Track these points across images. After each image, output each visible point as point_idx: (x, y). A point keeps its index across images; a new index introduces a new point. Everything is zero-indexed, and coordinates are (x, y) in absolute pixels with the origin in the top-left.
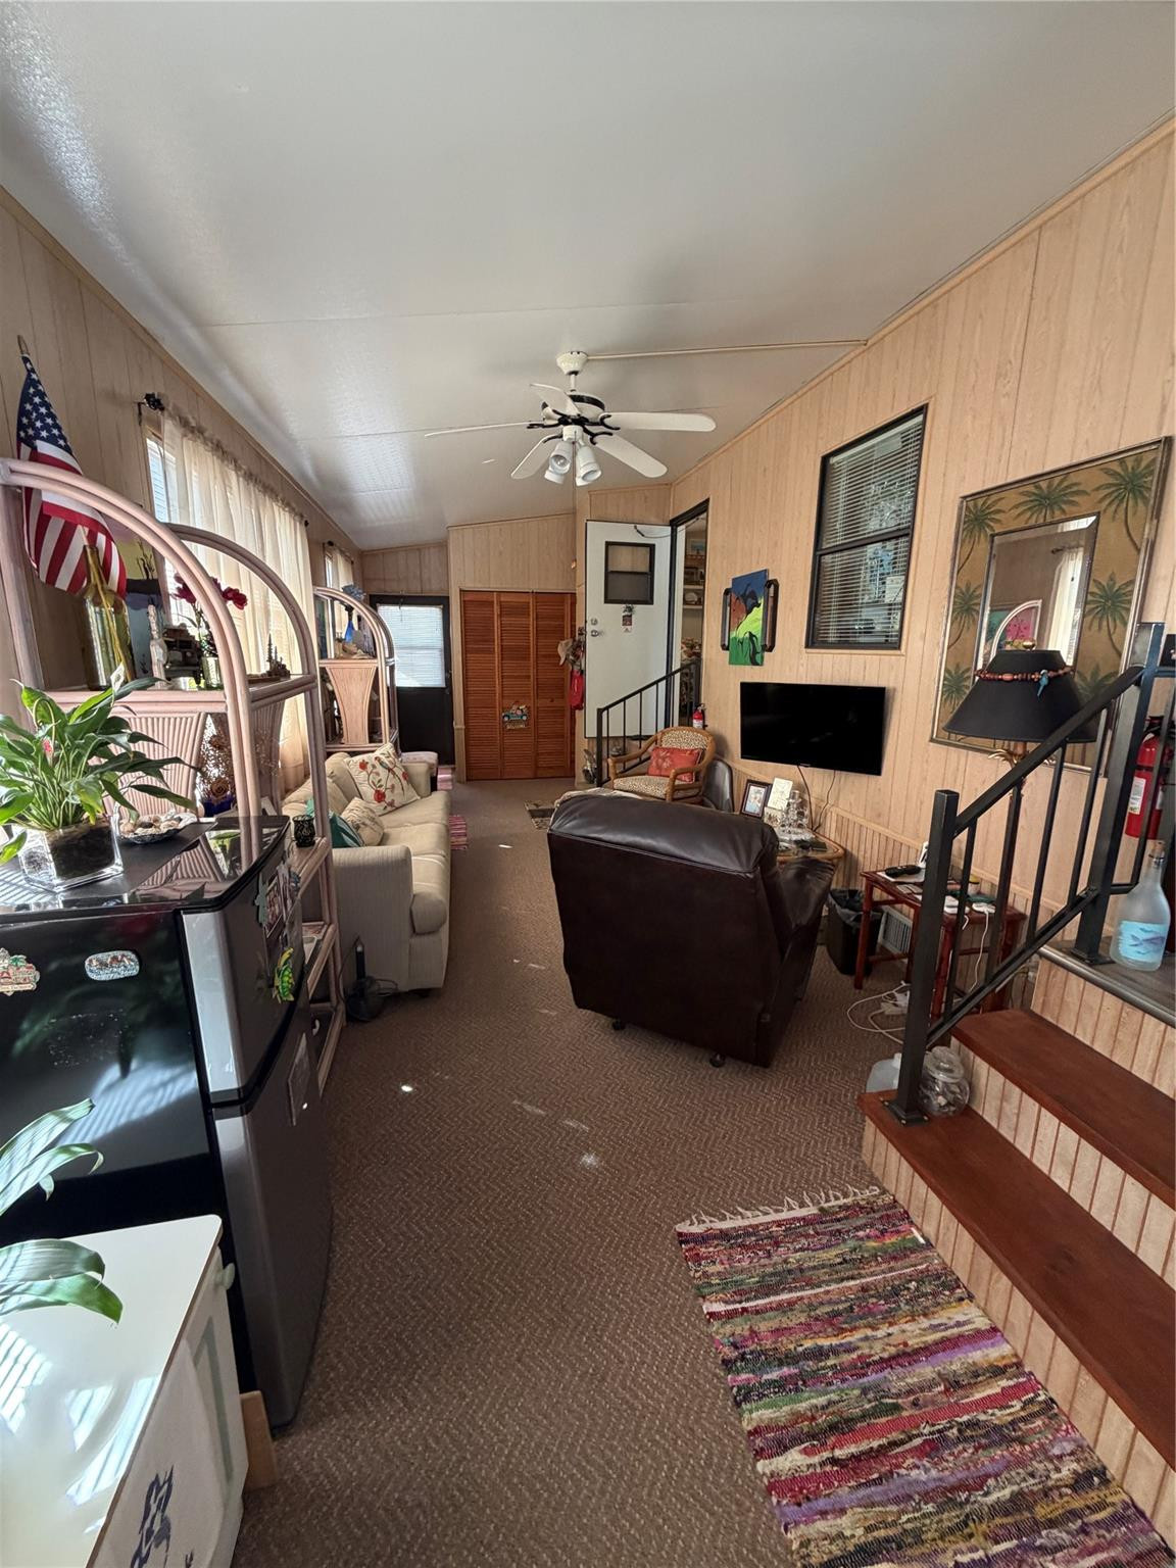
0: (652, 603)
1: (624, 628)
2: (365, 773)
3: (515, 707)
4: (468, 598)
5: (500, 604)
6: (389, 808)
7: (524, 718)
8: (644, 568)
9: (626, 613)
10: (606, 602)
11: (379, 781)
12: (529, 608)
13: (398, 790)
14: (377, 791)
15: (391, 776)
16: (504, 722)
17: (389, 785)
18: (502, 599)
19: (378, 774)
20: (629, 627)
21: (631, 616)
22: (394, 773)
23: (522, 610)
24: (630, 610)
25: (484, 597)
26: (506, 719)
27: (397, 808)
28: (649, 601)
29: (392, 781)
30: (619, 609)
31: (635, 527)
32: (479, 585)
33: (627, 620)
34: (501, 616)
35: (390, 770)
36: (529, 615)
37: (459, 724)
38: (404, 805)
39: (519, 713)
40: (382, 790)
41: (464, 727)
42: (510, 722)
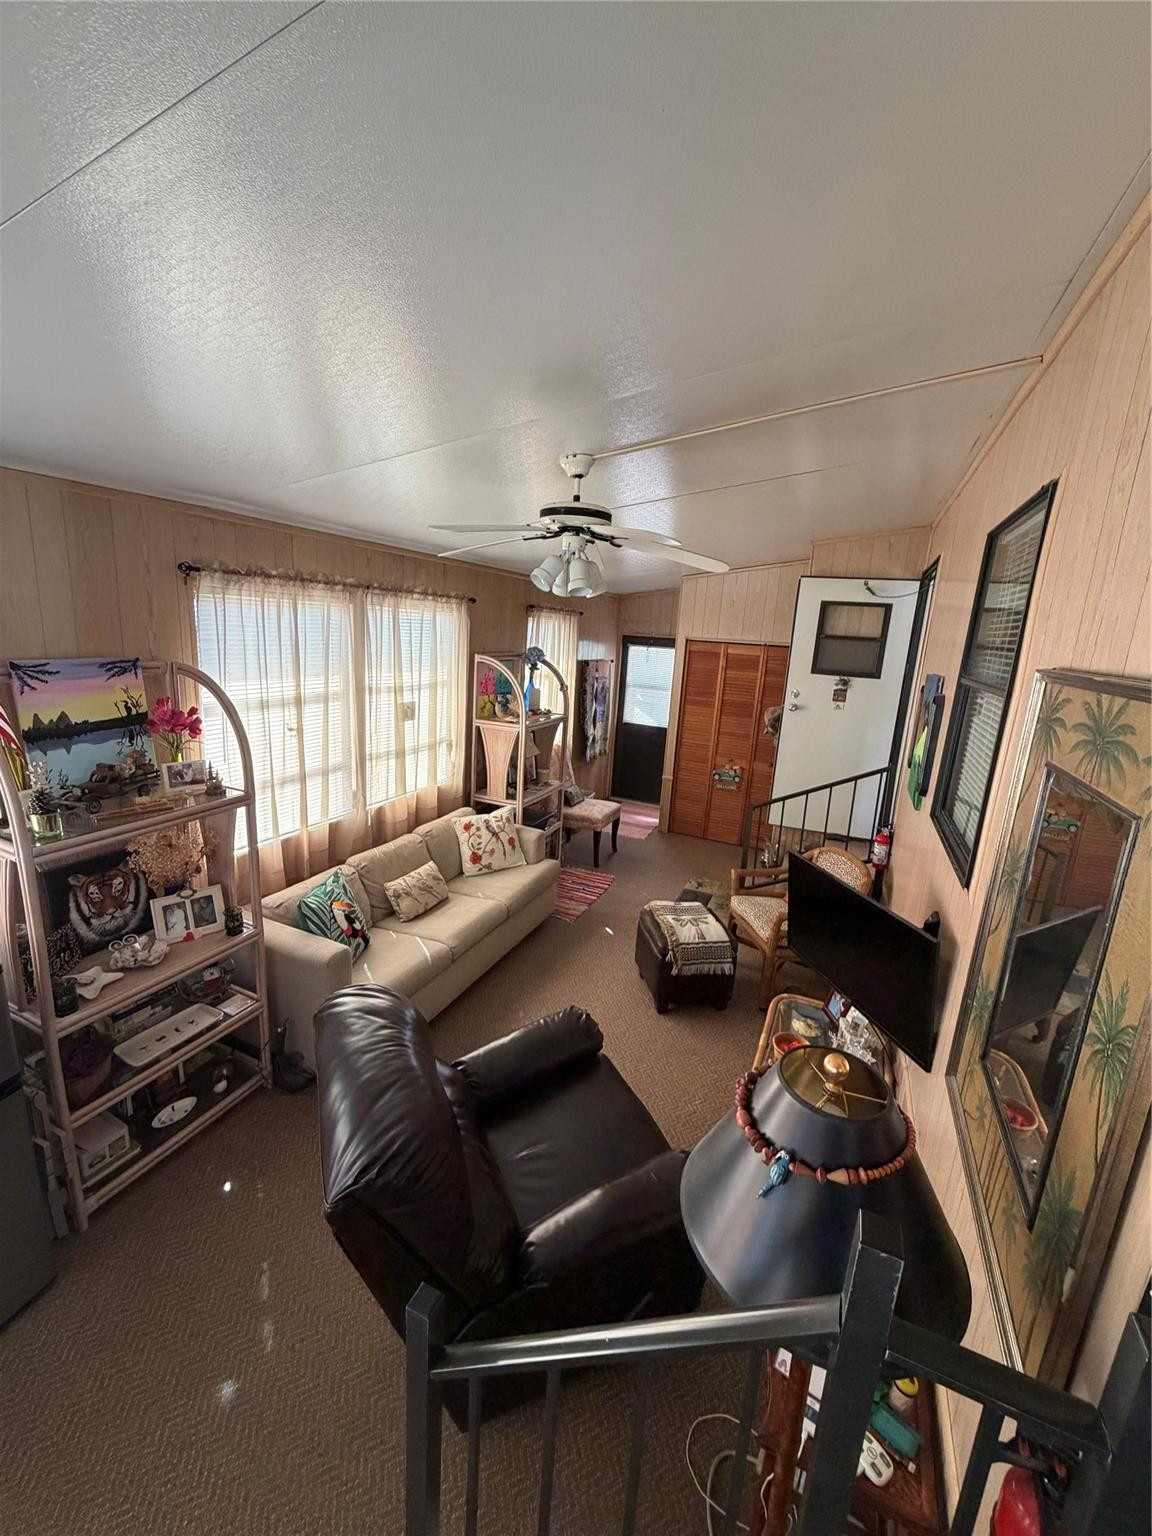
0: (879, 677)
1: (834, 704)
2: (467, 834)
3: (727, 767)
4: (694, 648)
5: (727, 655)
6: (485, 870)
7: (737, 780)
8: (877, 633)
9: (840, 687)
10: (814, 671)
11: (479, 844)
12: (758, 662)
13: (498, 854)
14: (473, 853)
15: (494, 839)
16: (714, 780)
17: (488, 849)
18: (730, 651)
19: (479, 837)
20: (841, 704)
21: (846, 691)
22: (498, 838)
23: (749, 663)
24: (845, 683)
25: (709, 648)
26: (717, 777)
27: (495, 871)
28: (876, 674)
29: (494, 844)
30: (830, 682)
31: (866, 584)
32: (706, 636)
33: (840, 696)
34: (726, 668)
35: (494, 834)
36: (758, 670)
37: (668, 775)
38: (504, 869)
39: (732, 773)
40: (480, 852)
41: (672, 778)
42: (720, 781)
